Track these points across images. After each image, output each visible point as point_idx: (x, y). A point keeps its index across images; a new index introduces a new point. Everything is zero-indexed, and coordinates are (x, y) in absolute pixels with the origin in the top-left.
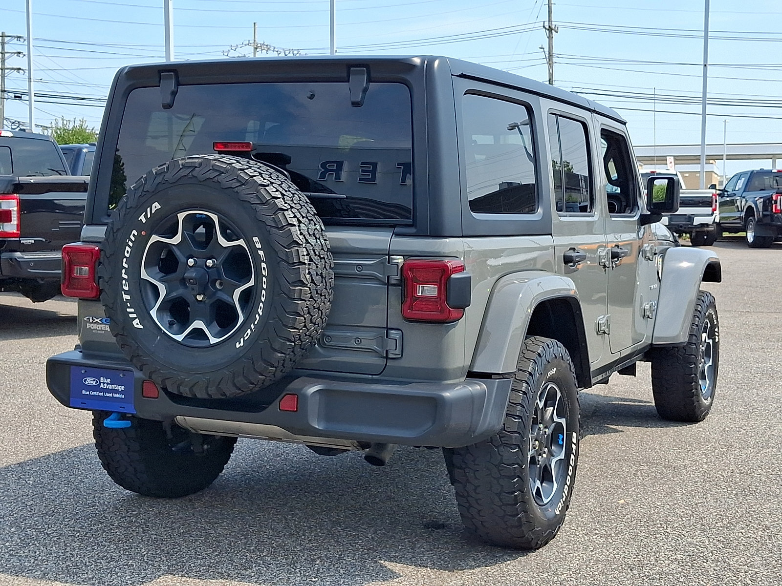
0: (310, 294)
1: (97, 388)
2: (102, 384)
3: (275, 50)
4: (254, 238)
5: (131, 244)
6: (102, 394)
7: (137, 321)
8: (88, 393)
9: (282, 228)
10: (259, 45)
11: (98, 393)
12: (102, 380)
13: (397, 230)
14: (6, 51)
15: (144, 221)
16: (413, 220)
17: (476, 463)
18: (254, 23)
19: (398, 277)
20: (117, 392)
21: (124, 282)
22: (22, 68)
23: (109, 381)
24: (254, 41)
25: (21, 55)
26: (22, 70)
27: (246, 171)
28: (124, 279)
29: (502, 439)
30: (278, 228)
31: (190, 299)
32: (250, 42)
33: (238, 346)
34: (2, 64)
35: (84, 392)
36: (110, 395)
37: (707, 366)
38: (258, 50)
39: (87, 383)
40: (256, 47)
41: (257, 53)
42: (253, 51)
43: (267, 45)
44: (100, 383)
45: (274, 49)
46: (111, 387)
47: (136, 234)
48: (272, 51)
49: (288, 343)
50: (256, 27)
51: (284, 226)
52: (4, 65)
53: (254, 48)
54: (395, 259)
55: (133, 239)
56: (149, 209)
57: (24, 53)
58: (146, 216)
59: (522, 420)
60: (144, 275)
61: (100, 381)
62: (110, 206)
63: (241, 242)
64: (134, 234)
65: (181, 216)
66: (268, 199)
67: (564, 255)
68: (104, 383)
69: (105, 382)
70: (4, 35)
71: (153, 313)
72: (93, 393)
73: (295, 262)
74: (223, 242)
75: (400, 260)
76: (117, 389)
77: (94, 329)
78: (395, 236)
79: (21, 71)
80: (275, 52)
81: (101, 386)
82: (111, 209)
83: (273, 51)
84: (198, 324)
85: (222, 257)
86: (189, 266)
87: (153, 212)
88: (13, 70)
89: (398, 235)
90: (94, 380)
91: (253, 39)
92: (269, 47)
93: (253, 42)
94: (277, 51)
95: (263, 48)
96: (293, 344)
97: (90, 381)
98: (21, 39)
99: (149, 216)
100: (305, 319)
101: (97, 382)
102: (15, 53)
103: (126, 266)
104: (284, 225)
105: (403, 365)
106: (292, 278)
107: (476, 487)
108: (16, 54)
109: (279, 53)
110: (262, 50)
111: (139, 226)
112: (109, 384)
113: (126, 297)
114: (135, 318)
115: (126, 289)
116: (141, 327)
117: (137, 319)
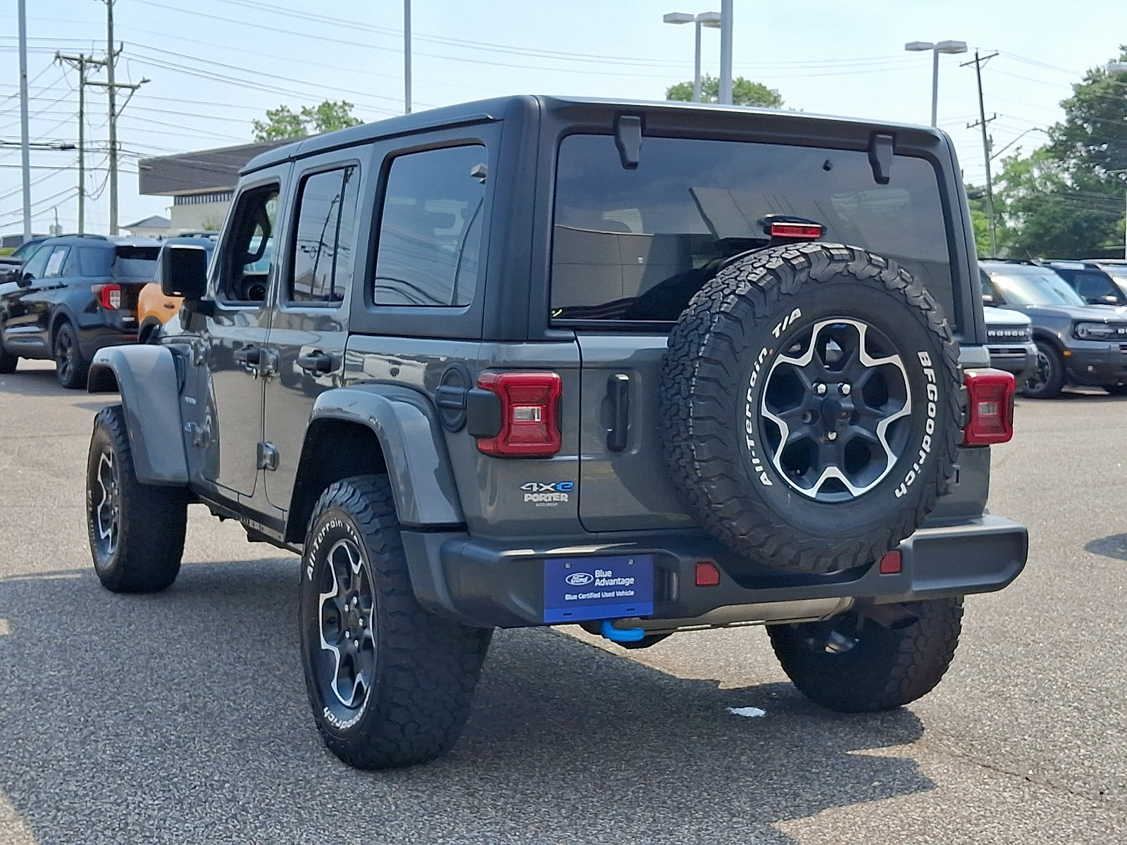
1: (591, 587)
2: (598, 580)
4: (919, 354)
5: (758, 368)
6: (598, 595)
8: (575, 597)
11: (591, 595)
12: (598, 573)
20: (623, 588)
21: (748, 421)
23: (609, 574)
31: (820, 440)
33: (898, 494)
35: (568, 597)
36: (612, 594)
39: (572, 582)
44: (595, 579)
46: (612, 582)
61: (594, 576)
62: (554, 312)
63: (896, 360)
65: (817, 328)
68: (601, 579)
69: (603, 577)
72: (584, 596)
74: (867, 360)
76: (622, 583)
77: (539, 502)
81: (596, 584)
82: (555, 318)
84: (832, 472)
85: (862, 381)
86: (819, 394)
90: (585, 576)
97: (578, 579)
101: (590, 578)
112: (610, 578)
114: (762, 472)
115: (750, 431)
116: (770, 483)
117: (764, 474)
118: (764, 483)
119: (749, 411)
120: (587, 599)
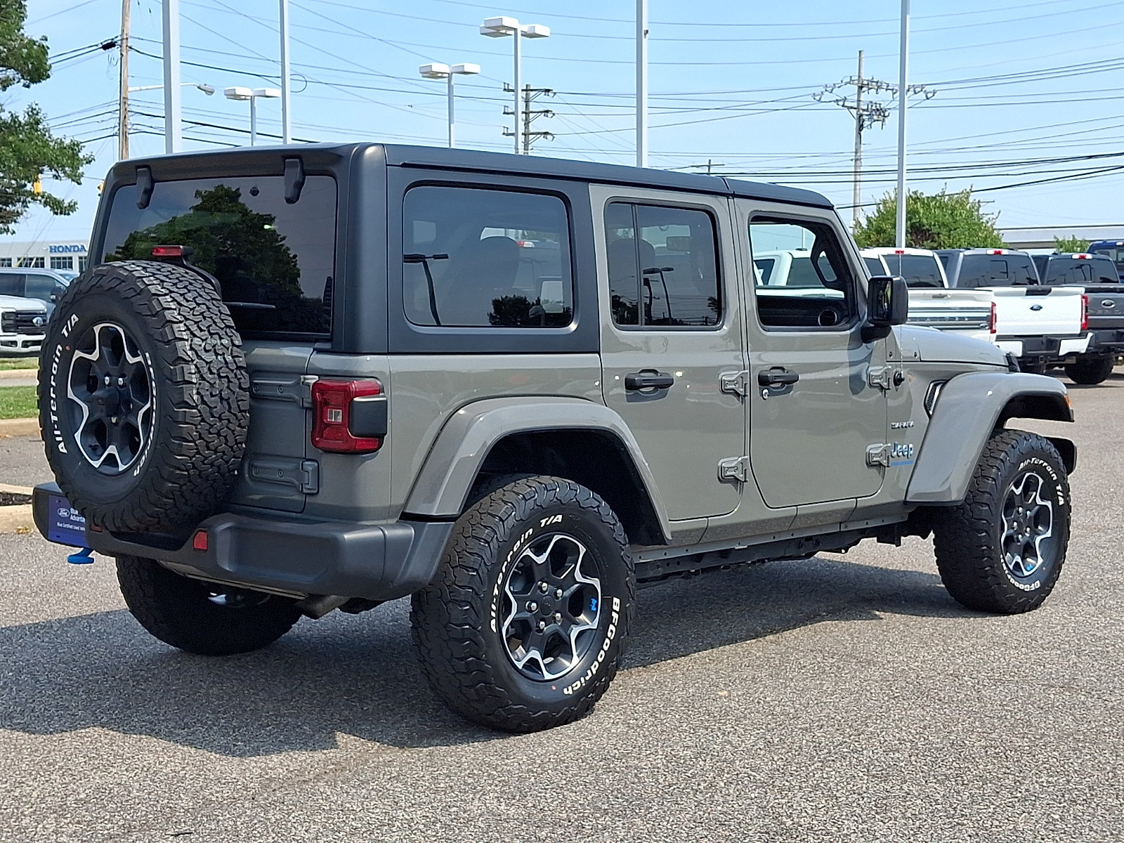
0: (200, 416)
2: (72, 516)
3: (889, 88)
5: (57, 360)
6: (71, 527)
7: (62, 444)
8: (62, 525)
9: (168, 342)
10: (865, 82)
11: (69, 526)
12: (72, 511)
13: (317, 345)
14: (531, 110)
15: (66, 334)
16: (332, 335)
17: (427, 622)
18: (860, 52)
19: (310, 400)
20: (82, 524)
21: (52, 401)
22: (550, 132)
23: (76, 512)
24: (859, 77)
25: (550, 115)
26: (551, 134)
27: (144, 279)
28: (53, 398)
29: (451, 594)
30: (164, 342)
31: (105, 421)
32: (853, 78)
33: (135, 474)
34: (525, 128)
35: (58, 524)
36: (78, 528)
37: (1038, 539)
38: (864, 89)
39: (60, 514)
40: (860, 85)
41: (862, 94)
42: (856, 92)
43: (877, 82)
44: (71, 514)
45: (888, 86)
46: (79, 519)
47: (61, 349)
48: (884, 90)
49: (177, 472)
50: (862, 56)
51: (171, 340)
52: (528, 129)
53: (859, 87)
54: (308, 379)
55: (59, 354)
56: (69, 322)
57: (553, 112)
58: (67, 329)
59: (478, 573)
60: (71, 395)
61: (70, 512)
63: (140, 358)
64: (59, 350)
65: (97, 329)
66: (158, 310)
67: (626, 379)
69: (74, 514)
70: (528, 88)
71: (78, 436)
73: (179, 380)
74: (129, 358)
75: (312, 379)
76: (81, 521)
78: (317, 353)
79: (549, 137)
80: (888, 91)
81: (72, 519)
83: (887, 90)
84: (112, 450)
85: (129, 376)
86: (120, 386)
87: (73, 324)
88: (539, 136)
89: (319, 351)
90: (66, 511)
91: (857, 74)
92: (879, 84)
93: (857, 78)
94: (892, 90)
95: (870, 87)
96: (186, 473)
97: (63, 513)
98: (549, 93)
99: (70, 329)
100: (196, 445)
101: (68, 513)
102: (542, 112)
103: (53, 384)
104: (170, 338)
105: (320, 502)
106: (176, 399)
107: (429, 651)
108: (543, 114)
109: (894, 91)
110: (869, 89)
111: (63, 341)
112: (76, 516)
113: (54, 418)
114: (60, 442)
115: (54, 408)
116: (65, 451)
117: (62, 443)
118: (61, 450)
119: (53, 393)
120: (66, 528)
